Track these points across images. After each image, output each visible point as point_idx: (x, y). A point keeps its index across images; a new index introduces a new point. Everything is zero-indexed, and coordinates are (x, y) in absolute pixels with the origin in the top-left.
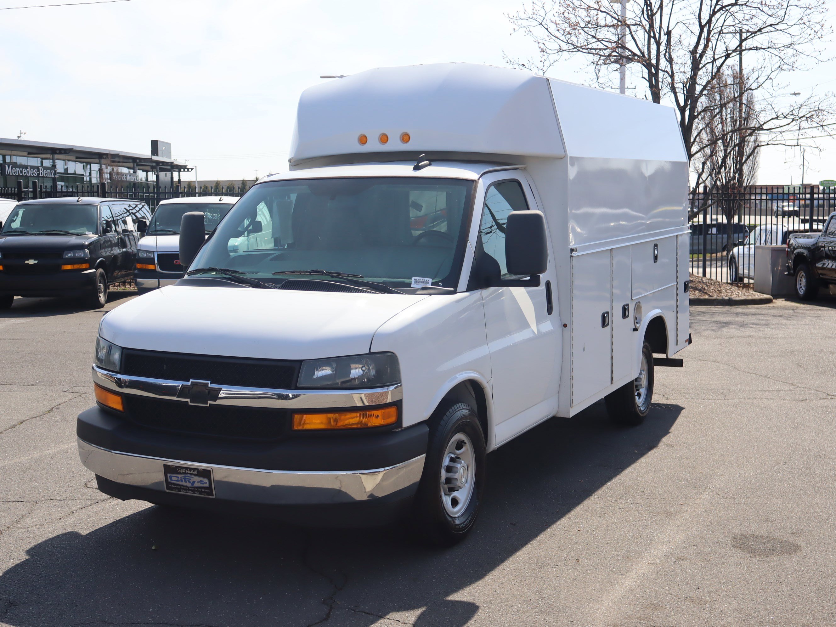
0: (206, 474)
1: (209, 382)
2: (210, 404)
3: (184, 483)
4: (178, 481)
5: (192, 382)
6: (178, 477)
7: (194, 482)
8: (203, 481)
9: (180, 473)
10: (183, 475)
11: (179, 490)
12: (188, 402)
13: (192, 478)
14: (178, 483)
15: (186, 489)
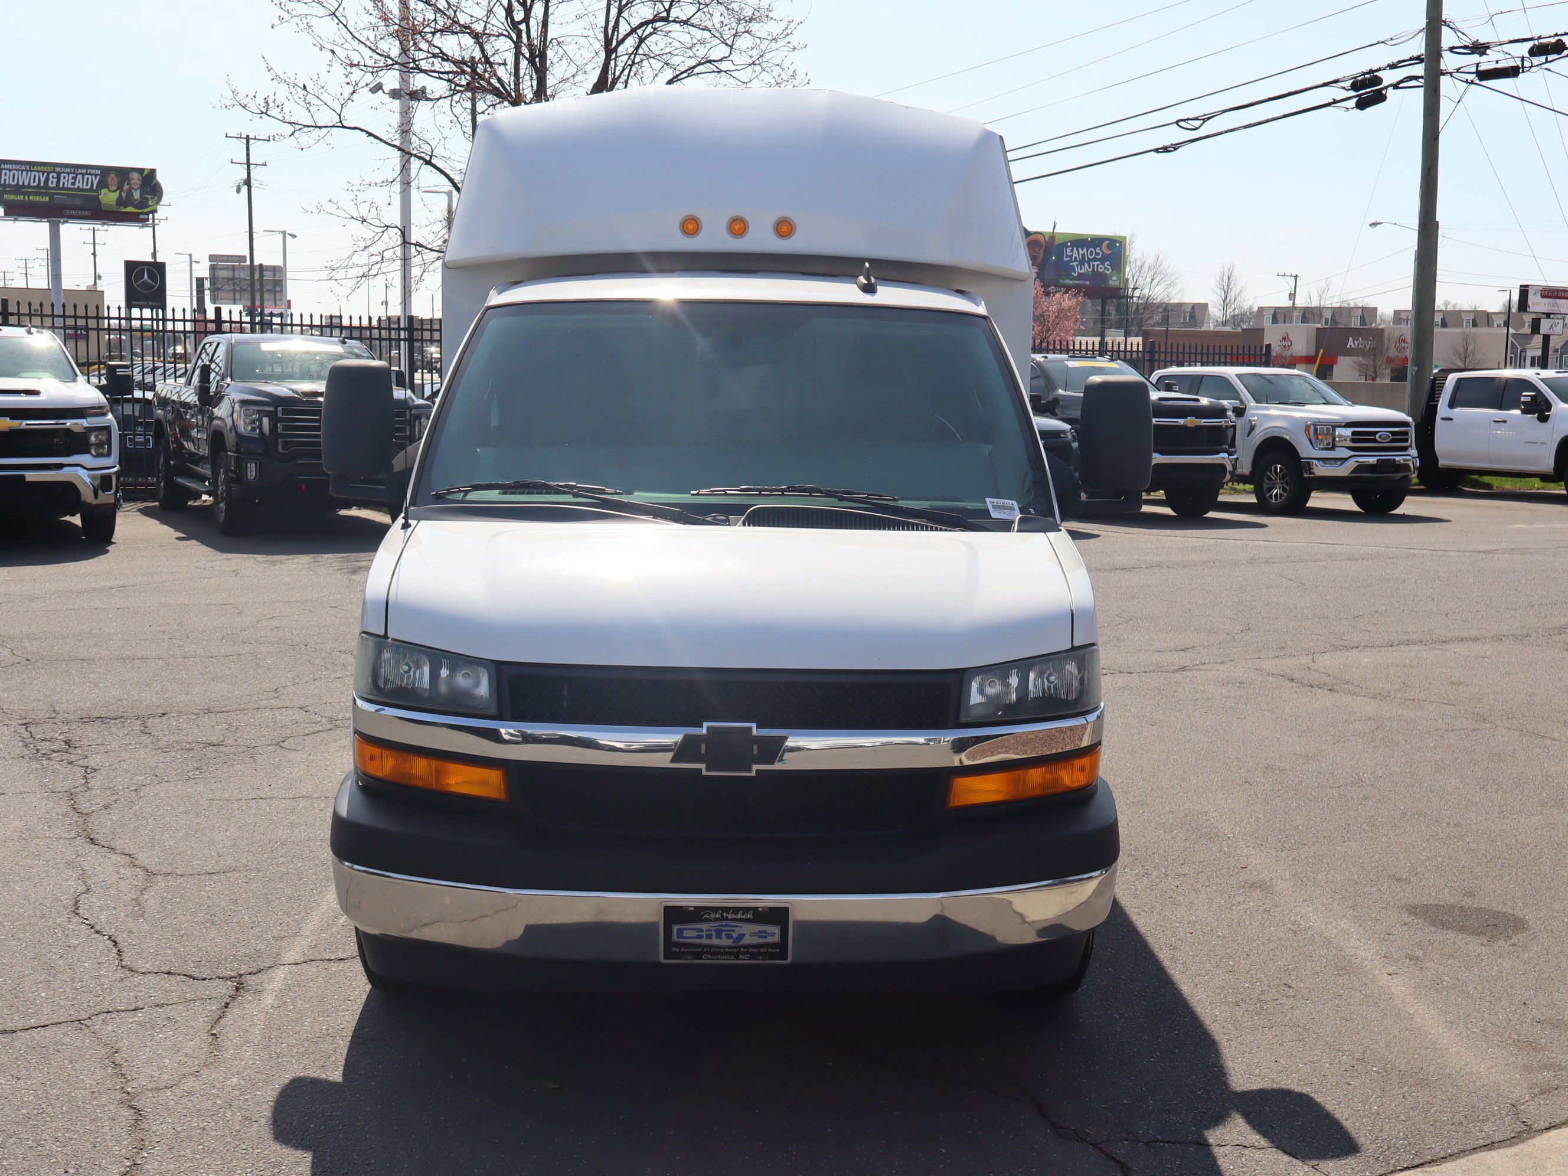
0: (779, 916)
1: (754, 725)
2: (757, 771)
3: (715, 941)
4: (701, 937)
5: (709, 728)
6: (701, 930)
7: (741, 936)
8: (765, 932)
9: (708, 920)
10: (714, 925)
11: (698, 956)
12: (701, 770)
13: (737, 929)
14: (698, 941)
15: (720, 951)
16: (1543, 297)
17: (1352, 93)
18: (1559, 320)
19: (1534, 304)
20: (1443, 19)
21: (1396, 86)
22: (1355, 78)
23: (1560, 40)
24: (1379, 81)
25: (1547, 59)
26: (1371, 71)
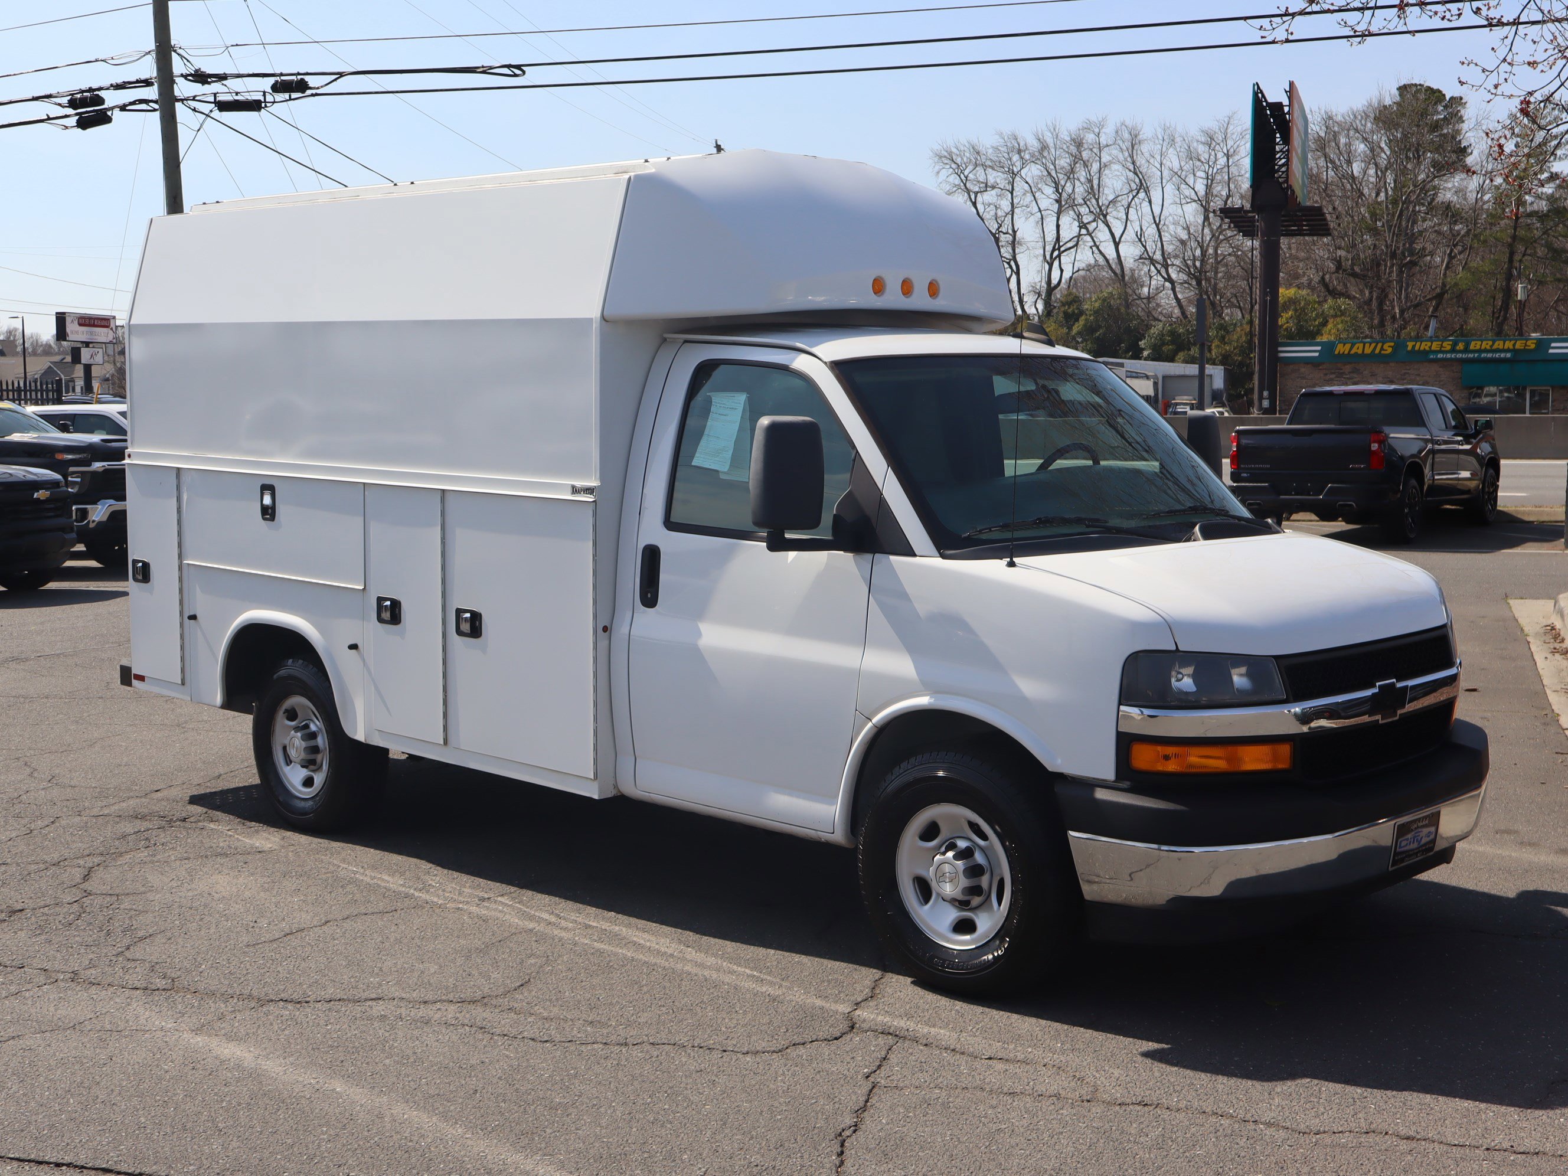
1: (1395, 681)
3: (1411, 846)
4: (1406, 845)
5: (1379, 687)
6: (1407, 840)
7: (1422, 839)
8: (1430, 832)
9: (1412, 830)
10: (1413, 833)
11: (1403, 860)
13: (1421, 834)
14: (1405, 848)
15: (1412, 853)
16: (80, 325)
17: (70, 111)
18: (98, 349)
19: (72, 332)
20: (172, 44)
21: (123, 108)
22: (72, 95)
23: (302, 79)
24: (100, 101)
25: (290, 96)
26: (90, 90)
